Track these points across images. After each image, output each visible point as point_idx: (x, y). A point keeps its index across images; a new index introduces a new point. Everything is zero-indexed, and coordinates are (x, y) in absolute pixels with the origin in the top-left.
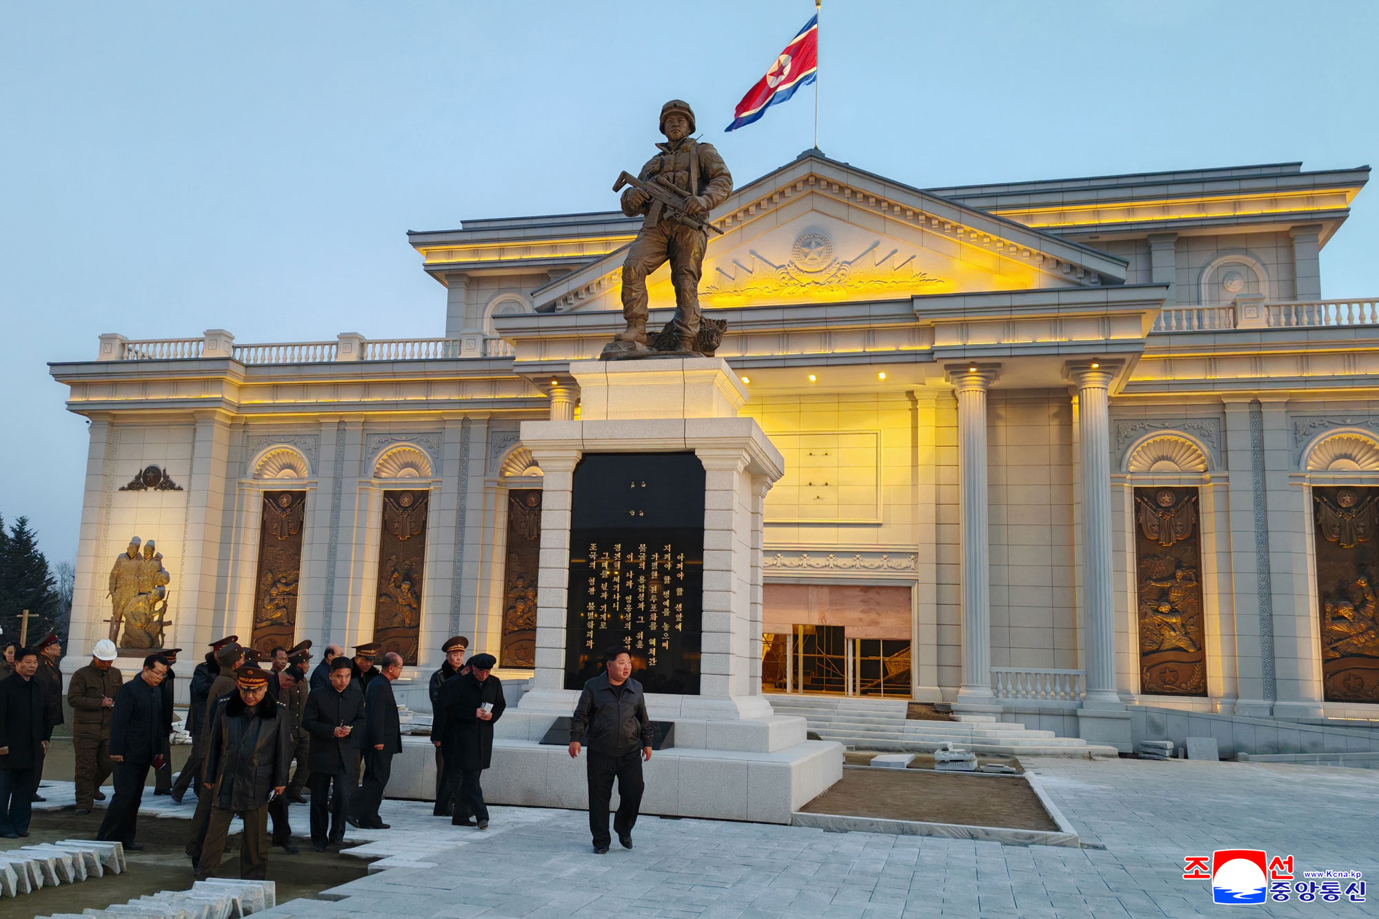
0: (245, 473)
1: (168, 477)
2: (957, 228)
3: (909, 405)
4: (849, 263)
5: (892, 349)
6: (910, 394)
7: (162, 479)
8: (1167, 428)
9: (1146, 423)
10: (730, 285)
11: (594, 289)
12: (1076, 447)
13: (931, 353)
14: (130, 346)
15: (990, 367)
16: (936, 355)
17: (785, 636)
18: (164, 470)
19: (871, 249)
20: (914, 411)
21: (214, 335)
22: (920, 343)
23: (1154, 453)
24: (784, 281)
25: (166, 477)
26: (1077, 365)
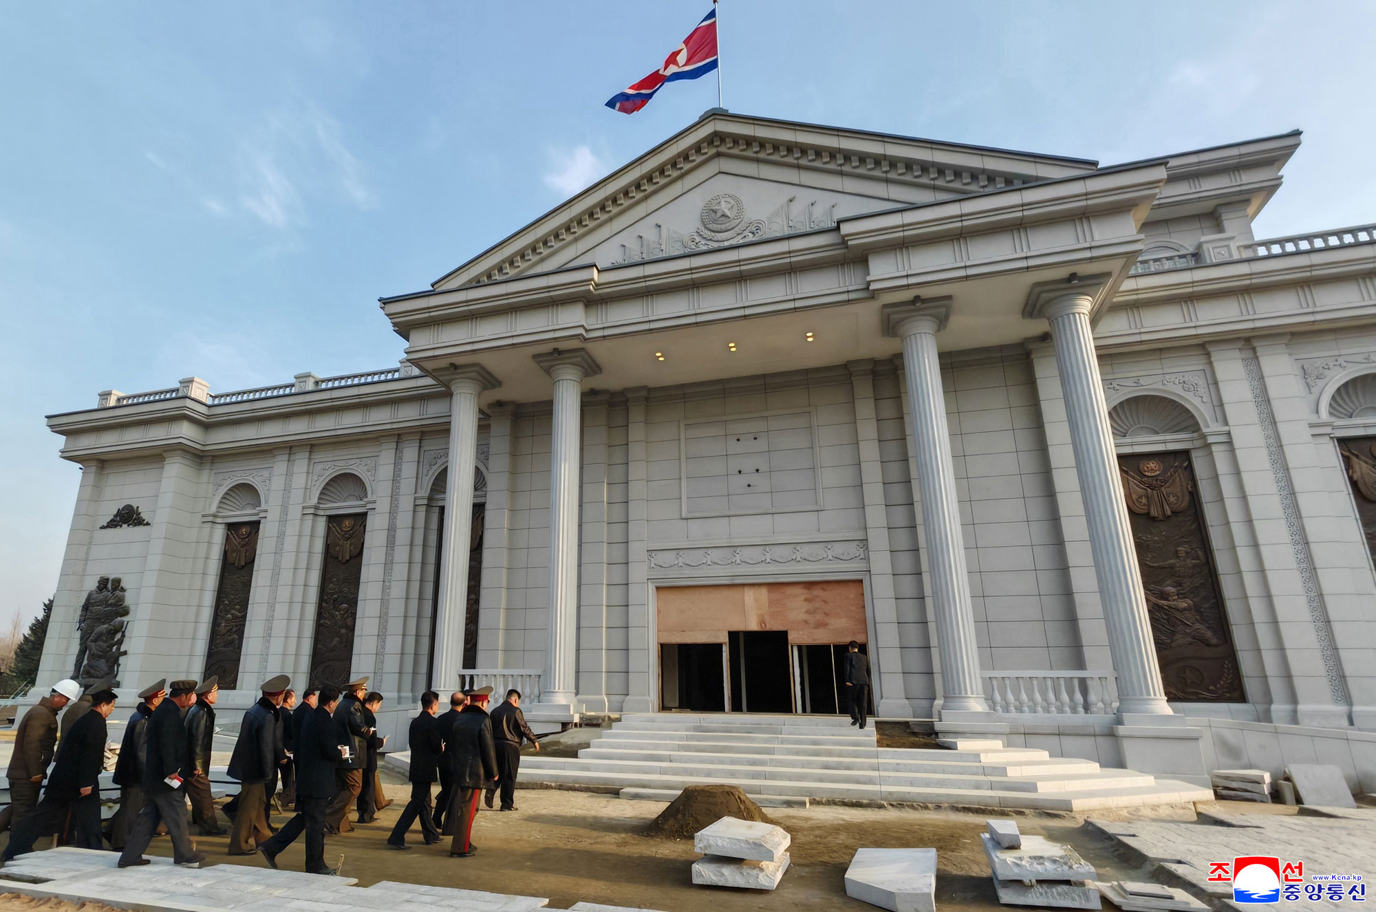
0: (210, 507)
6: (843, 367)
7: (135, 516)
13: (867, 286)
16: (873, 287)
17: (720, 646)
18: (137, 509)
21: (187, 383)
22: (851, 278)
25: (138, 515)
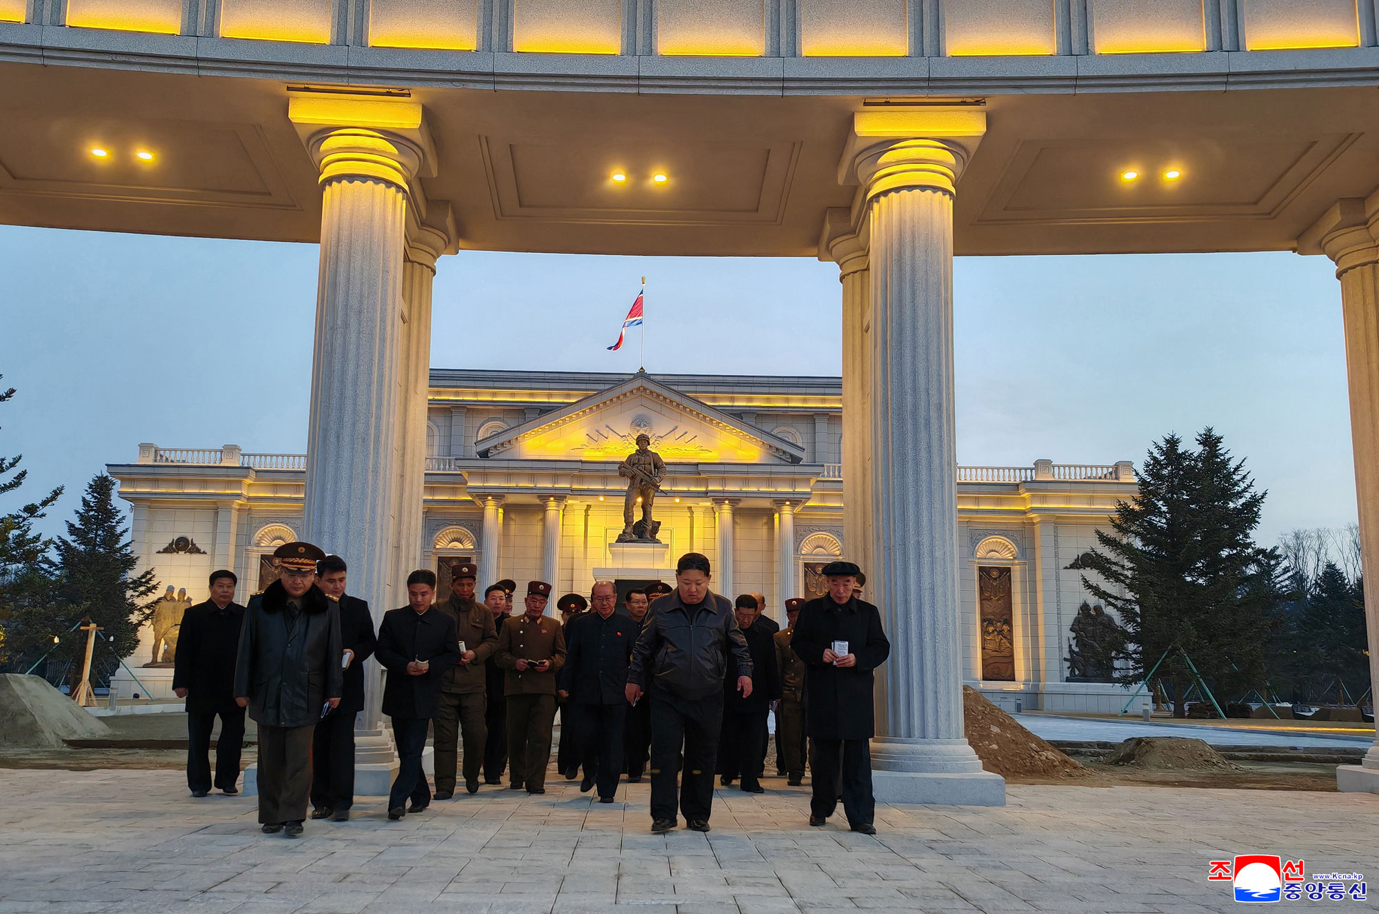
0: (250, 543)
1: (195, 545)
2: (719, 423)
3: (689, 514)
4: (662, 437)
5: (686, 489)
6: (690, 508)
7: (190, 546)
8: (821, 531)
9: (811, 528)
10: (594, 445)
11: (513, 442)
12: (776, 542)
13: (706, 492)
14: (162, 452)
15: (734, 500)
16: (709, 494)
18: (192, 540)
19: (673, 430)
20: (692, 518)
21: (231, 449)
22: (700, 486)
23: (815, 544)
24: (626, 445)
25: (193, 545)
26: (780, 502)
